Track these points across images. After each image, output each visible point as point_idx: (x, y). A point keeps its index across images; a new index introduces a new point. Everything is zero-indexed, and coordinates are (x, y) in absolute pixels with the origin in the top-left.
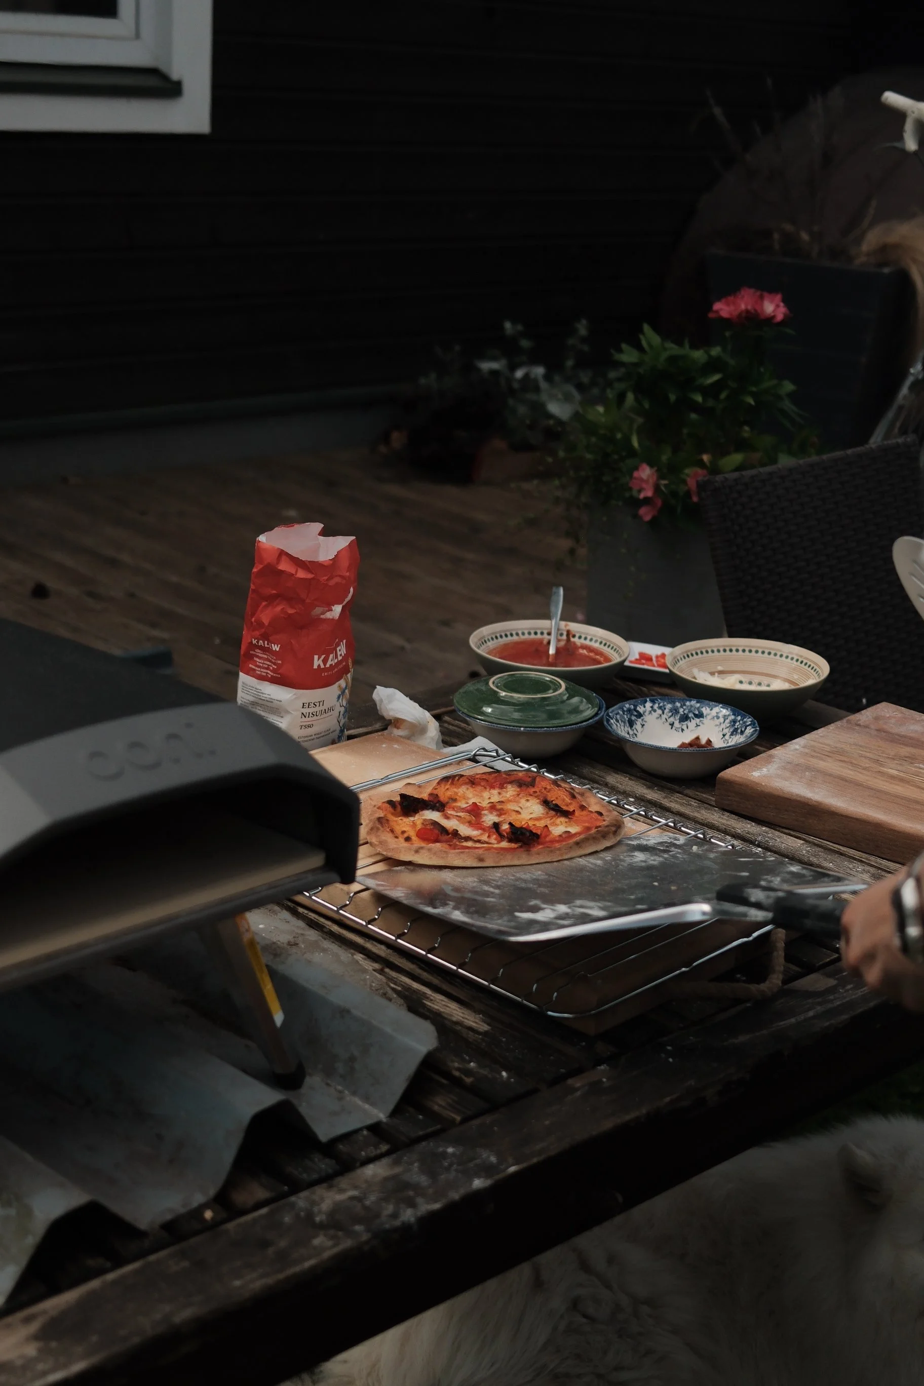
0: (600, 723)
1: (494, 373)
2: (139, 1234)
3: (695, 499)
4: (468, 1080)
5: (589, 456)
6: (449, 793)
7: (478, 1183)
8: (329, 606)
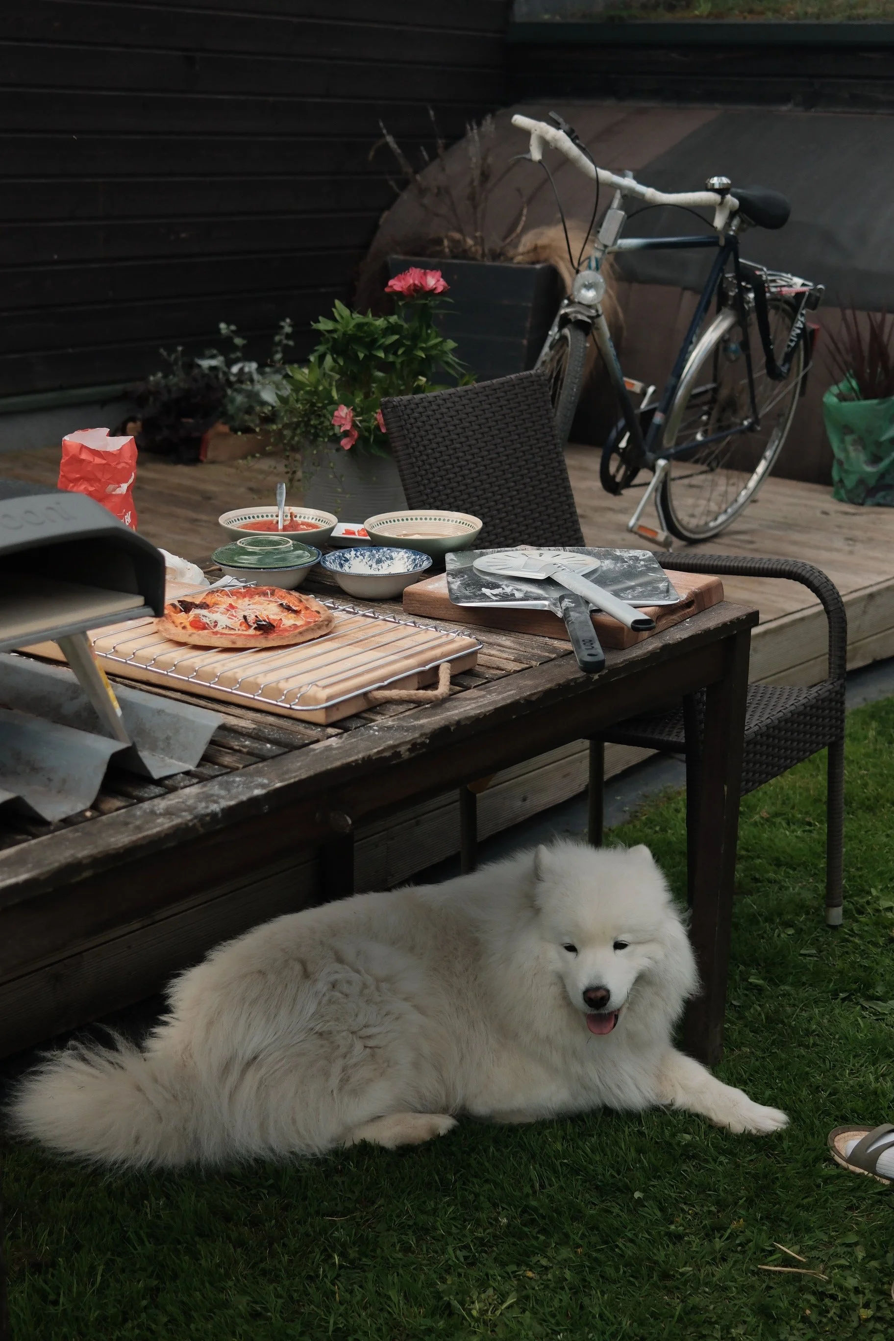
0: (319, 563)
1: (213, 369)
2: (46, 823)
3: (384, 431)
4: (245, 750)
5: (299, 406)
6: (213, 601)
7: (257, 792)
8: (119, 483)
